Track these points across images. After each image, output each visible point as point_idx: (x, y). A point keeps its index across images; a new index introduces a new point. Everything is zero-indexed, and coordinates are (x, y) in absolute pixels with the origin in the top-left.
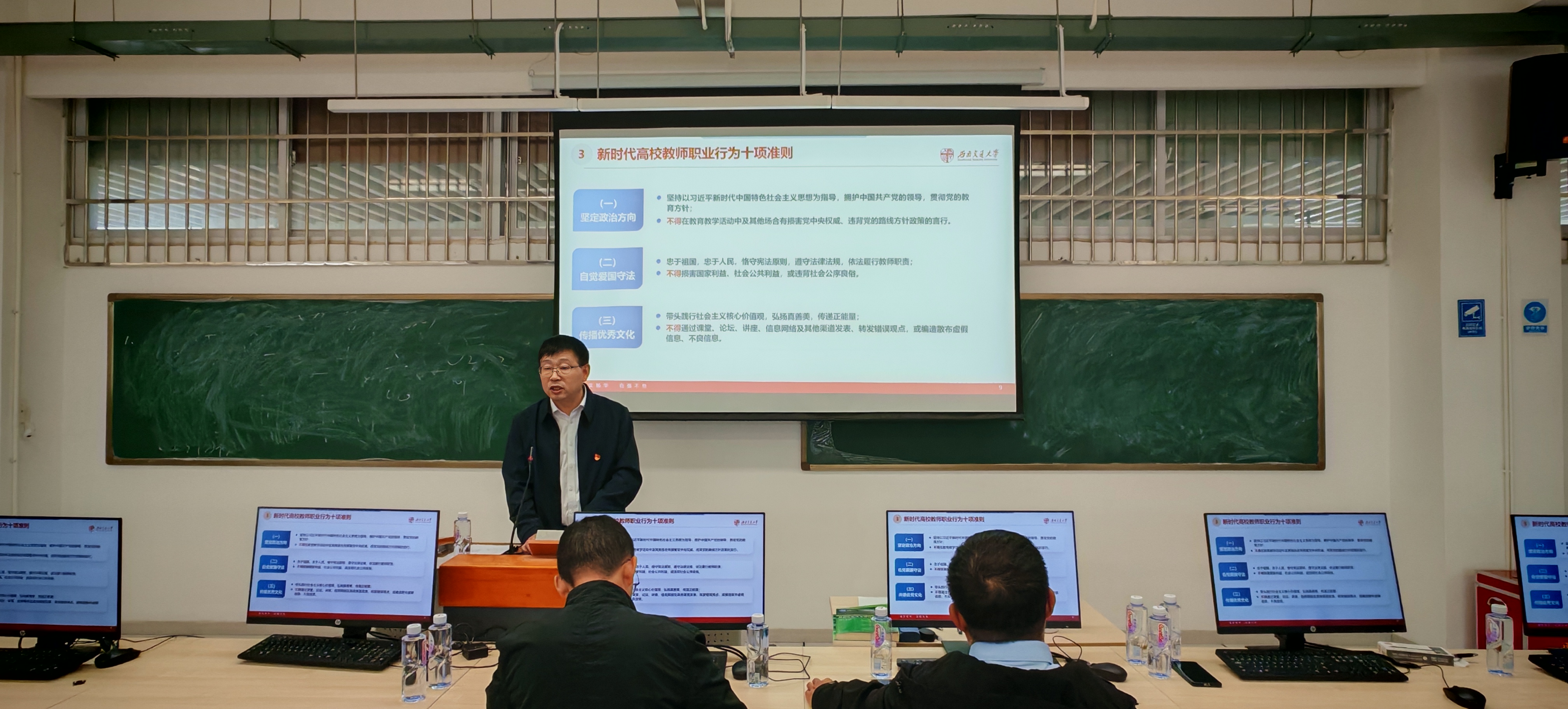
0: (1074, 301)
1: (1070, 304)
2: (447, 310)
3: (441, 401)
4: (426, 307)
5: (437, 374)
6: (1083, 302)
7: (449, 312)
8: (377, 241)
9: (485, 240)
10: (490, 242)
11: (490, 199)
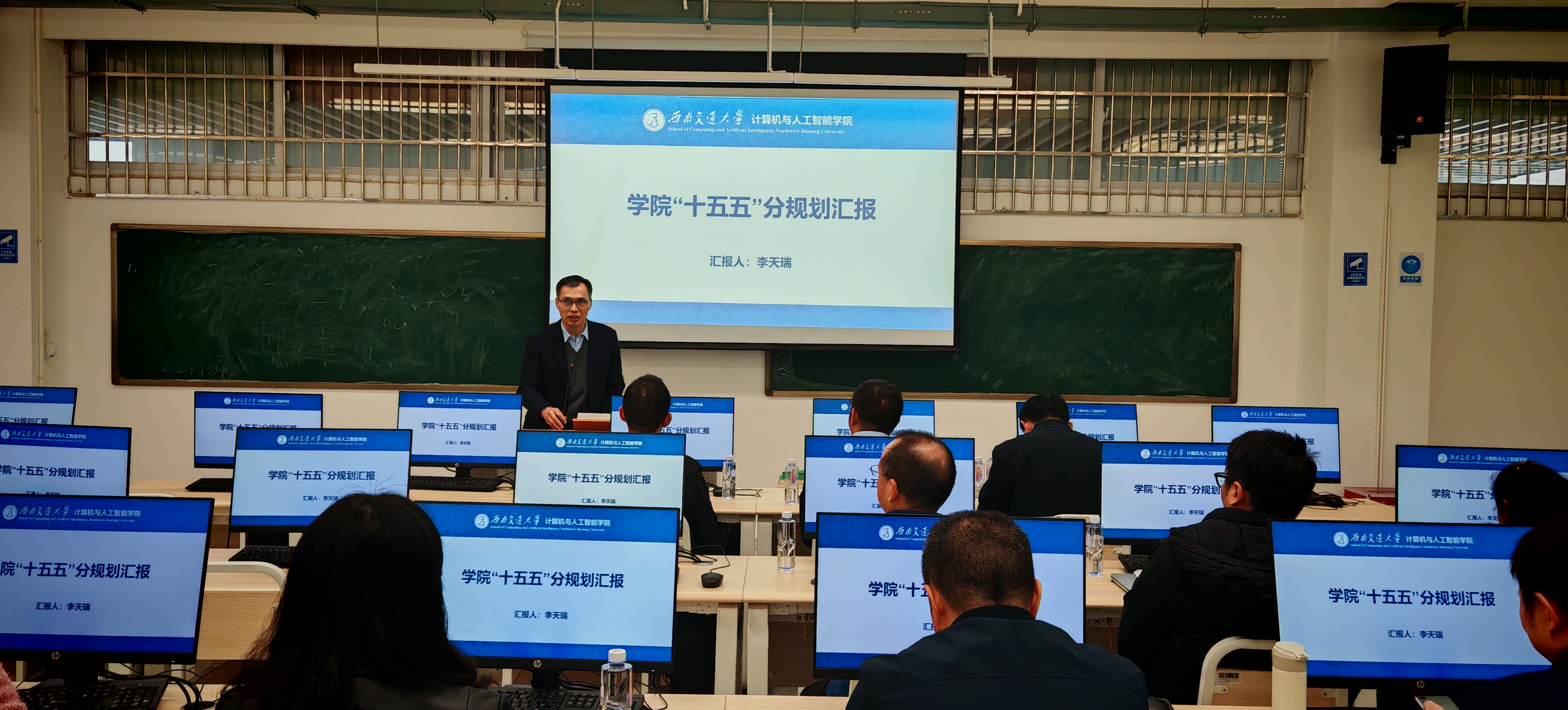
0: (1014, 247)
1: (1010, 250)
2: (441, 246)
3: (435, 329)
4: (421, 242)
5: (432, 305)
6: (1021, 248)
8: (372, 180)
9: (476, 181)
10: (481, 183)
11: (482, 143)
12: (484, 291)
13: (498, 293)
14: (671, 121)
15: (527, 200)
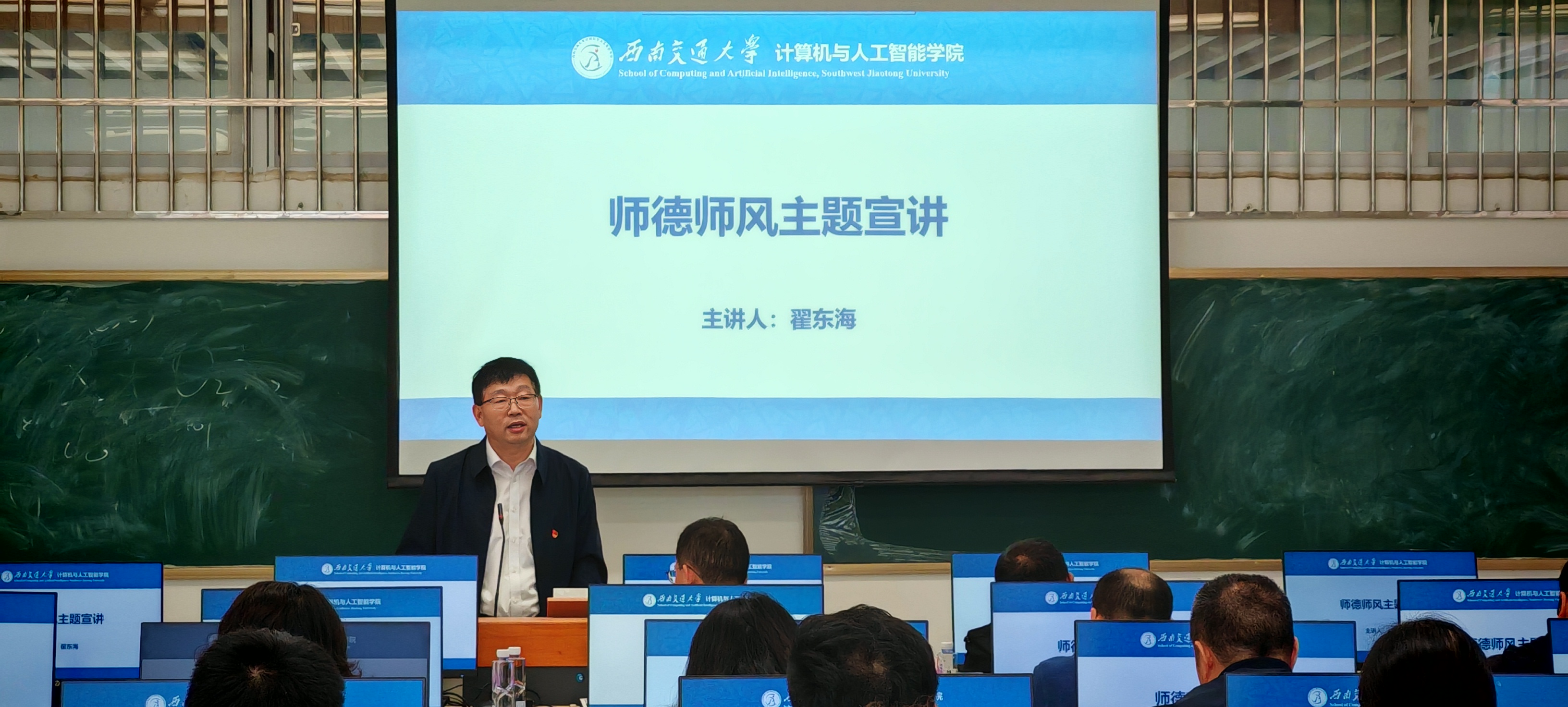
0: (1269, 281)
1: (1263, 286)
2: (175, 300)
3: (166, 461)
4: (136, 294)
5: (158, 413)
6: (1283, 283)
7: (178, 302)
8: (39, 175)
9: (243, 174)
10: (251, 178)
11: (253, 102)
12: (260, 385)
13: (288, 389)
14: (625, 58)
15: (340, 207)
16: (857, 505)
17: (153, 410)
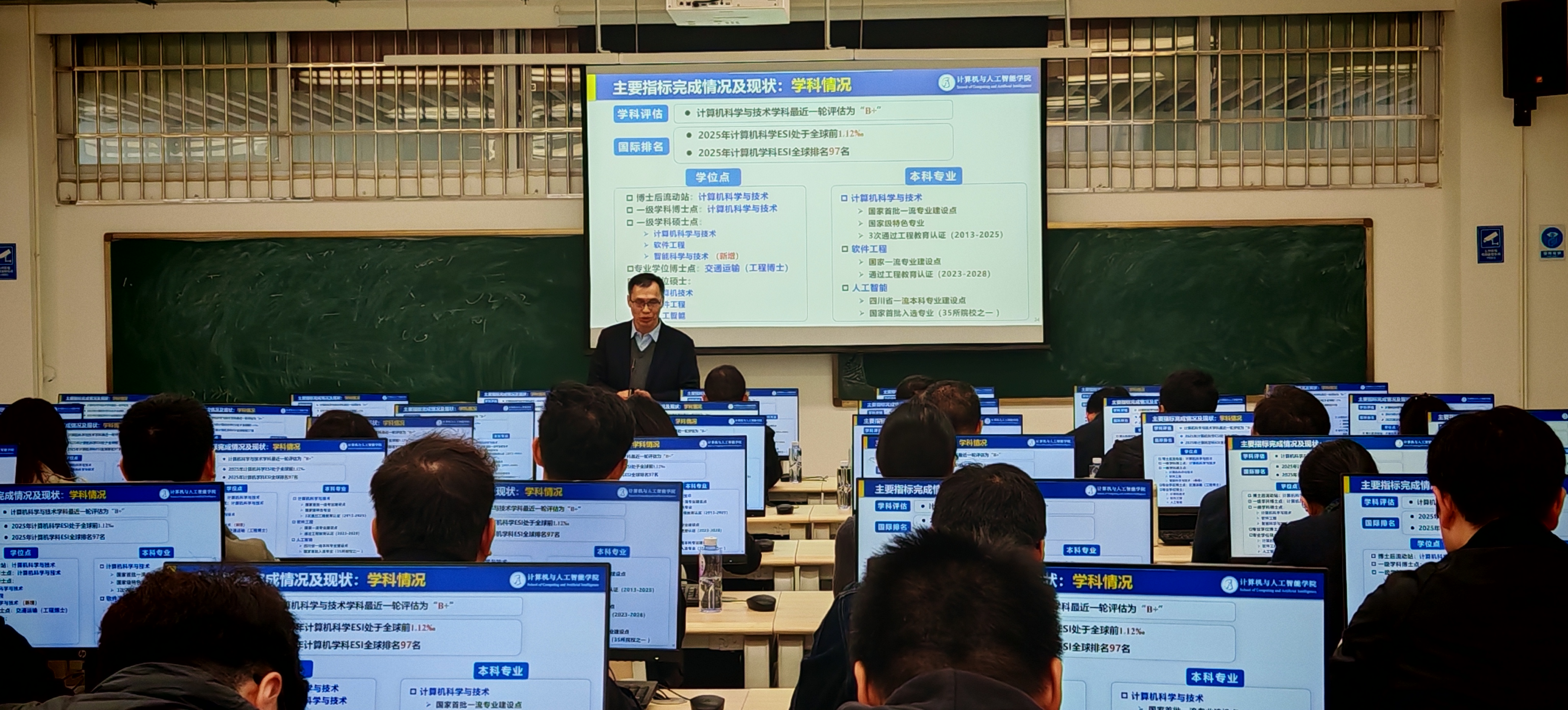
0: (1114, 231)
1: (1109, 233)
2: (464, 247)
3: (461, 341)
4: (442, 243)
5: (455, 313)
6: (1123, 231)
7: (466, 248)
8: (387, 175)
9: (502, 173)
10: (508, 175)
11: (508, 130)
12: (514, 297)
13: (530, 299)
15: (560, 192)
16: (864, 366)
17: (453, 311)
